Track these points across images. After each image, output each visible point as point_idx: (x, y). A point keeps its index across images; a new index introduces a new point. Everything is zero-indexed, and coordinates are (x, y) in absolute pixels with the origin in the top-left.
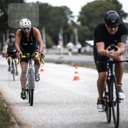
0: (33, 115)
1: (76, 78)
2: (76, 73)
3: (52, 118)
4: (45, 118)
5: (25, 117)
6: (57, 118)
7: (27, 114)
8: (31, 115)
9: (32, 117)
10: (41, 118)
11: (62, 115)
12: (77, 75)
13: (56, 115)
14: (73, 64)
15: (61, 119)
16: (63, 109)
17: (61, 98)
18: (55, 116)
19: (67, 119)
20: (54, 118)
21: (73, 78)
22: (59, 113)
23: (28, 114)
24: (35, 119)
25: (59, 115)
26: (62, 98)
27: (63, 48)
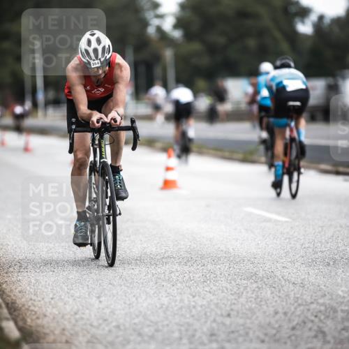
0: (49, 285)
1: (168, 184)
2: (168, 169)
3: (101, 293)
4: (83, 291)
5: (28, 288)
6: (115, 292)
7: (33, 281)
8: (43, 283)
9: (46, 290)
10: (72, 291)
11: (128, 285)
12: (171, 176)
13: (114, 285)
14: (159, 145)
15: (127, 295)
16: (133, 267)
17: (127, 239)
18: (110, 286)
19: (142, 294)
20: (106, 292)
21: (161, 184)
22: (120, 278)
23: (37, 280)
24: (54, 295)
25: (121, 286)
26: (130, 236)
27: (135, 101)
